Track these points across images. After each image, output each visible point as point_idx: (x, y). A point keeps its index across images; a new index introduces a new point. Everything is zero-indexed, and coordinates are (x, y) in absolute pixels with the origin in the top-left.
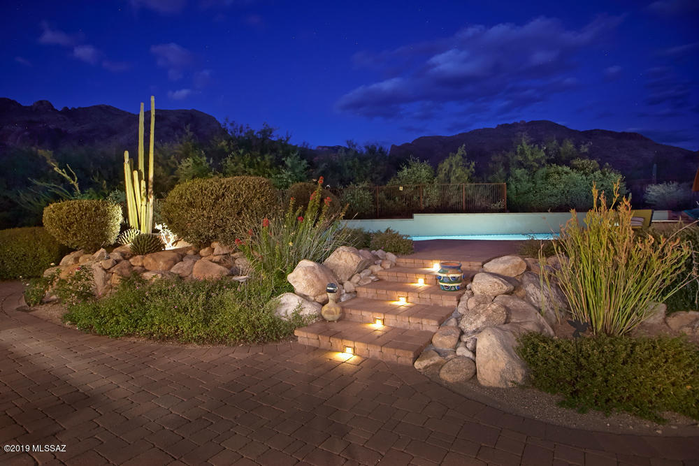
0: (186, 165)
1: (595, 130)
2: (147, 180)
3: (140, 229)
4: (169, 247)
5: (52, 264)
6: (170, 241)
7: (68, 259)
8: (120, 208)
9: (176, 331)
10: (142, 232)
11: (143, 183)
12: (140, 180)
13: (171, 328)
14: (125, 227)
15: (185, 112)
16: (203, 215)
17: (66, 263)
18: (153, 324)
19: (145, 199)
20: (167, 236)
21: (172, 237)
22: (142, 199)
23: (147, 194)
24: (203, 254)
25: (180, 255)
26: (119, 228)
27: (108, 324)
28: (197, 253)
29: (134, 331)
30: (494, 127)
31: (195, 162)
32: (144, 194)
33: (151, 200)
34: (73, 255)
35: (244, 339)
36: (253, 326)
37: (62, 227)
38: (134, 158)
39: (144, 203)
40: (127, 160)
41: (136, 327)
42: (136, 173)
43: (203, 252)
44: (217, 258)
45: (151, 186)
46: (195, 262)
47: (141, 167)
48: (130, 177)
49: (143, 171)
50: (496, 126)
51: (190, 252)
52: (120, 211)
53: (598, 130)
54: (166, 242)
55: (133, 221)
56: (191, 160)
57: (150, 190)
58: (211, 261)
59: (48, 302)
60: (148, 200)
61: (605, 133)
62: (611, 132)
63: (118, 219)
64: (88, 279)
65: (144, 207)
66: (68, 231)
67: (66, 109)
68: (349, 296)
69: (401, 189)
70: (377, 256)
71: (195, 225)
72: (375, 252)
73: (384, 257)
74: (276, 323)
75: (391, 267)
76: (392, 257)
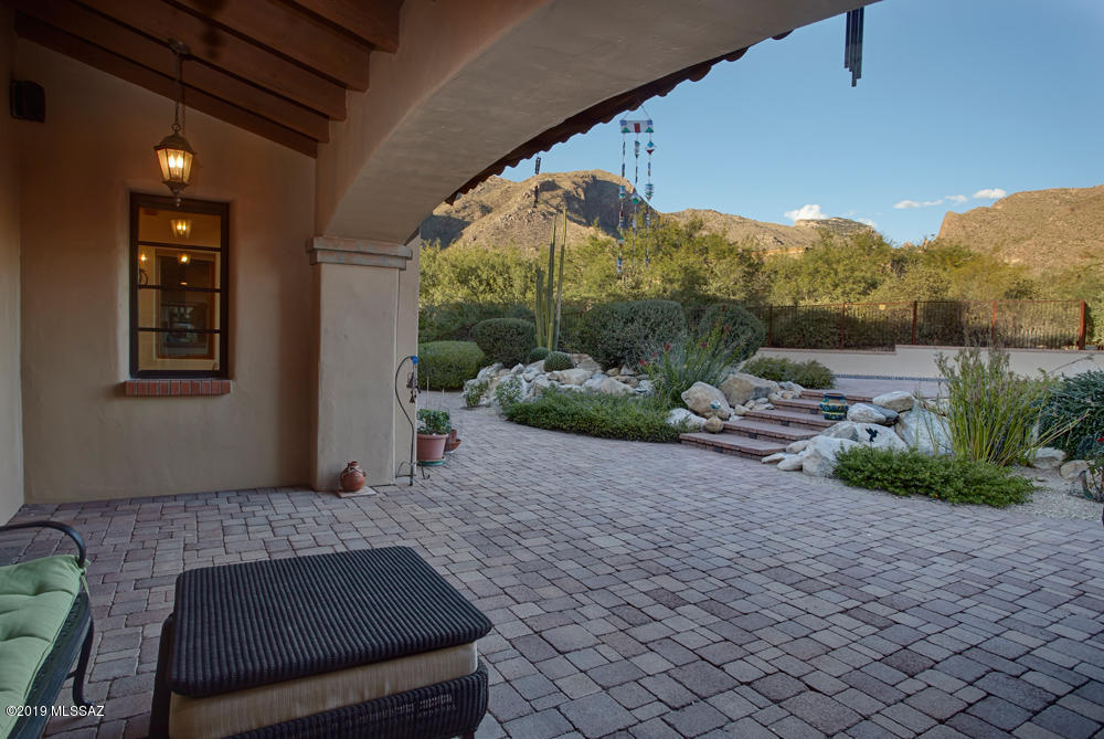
9: (590, 426)
13: (587, 423)
18: (573, 420)
24: (611, 374)
28: (605, 373)
35: (640, 436)
36: (648, 427)
41: (561, 422)
43: (611, 371)
44: (623, 378)
46: (602, 380)
55: (540, 339)
58: (618, 380)
68: (737, 418)
69: (882, 307)
70: (782, 388)
71: (605, 346)
72: (782, 383)
73: (790, 389)
74: (667, 428)
75: (793, 398)
76: (799, 389)
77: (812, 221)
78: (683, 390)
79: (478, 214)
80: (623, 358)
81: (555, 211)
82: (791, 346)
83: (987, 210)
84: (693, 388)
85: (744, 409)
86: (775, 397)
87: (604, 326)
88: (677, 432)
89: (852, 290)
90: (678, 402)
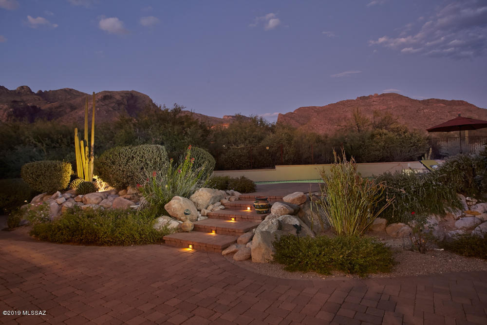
0: (119, 134)
1: (431, 99)
2: (90, 147)
3: (84, 179)
4: (102, 190)
5: (26, 201)
6: (102, 186)
7: (37, 198)
8: (70, 166)
9: (95, 238)
10: (86, 181)
11: (87, 149)
12: (85, 146)
13: (92, 236)
14: (74, 177)
15: (127, 93)
16: (120, 170)
17: (35, 201)
18: (82, 234)
19: (88, 160)
20: (101, 183)
21: (104, 184)
22: (86, 159)
23: (89, 156)
24: (121, 194)
25: (107, 195)
26: (69, 179)
27: (57, 235)
28: (117, 193)
29: (72, 239)
30: (355, 99)
31: (126, 131)
32: (87, 156)
33: (92, 160)
34: (40, 196)
35: (134, 241)
36: (140, 233)
37: (33, 178)
38: (81, 132)
39: (87, 161)
40: (76, 134)
41: (73, 236)
42: (82, 142)
43: (121, 192)
44: (129, 196)
45: (92, 150)
46: (114, 199)
47: (86, 138)
48: (78, 145)
49: (87, 140)
50: (356, 98)
51: (113, 193)
52: (71, 167)
53: (434, 99)
54: (100, 187)
55: (80, 174)
56: (123, 131)
57: (92, 153)
58: (125, 198)
59: (22, 225)
60: (90, 160)
61: (438, 101)
62: (443, 100)
63: (69, 173)
64: (47, 210)
65: (87, 164)
66: (37, 180)
67: (40, 91)
68: (203, 218)
69: (268, 148)
70: (228, 194)
71: (115, 176)
72: (228, 191)
73: (233, 195)
74: (153, 233)
75: (235, 200)
76: (237, 194)
77: (230, 116)
78: (166, 203)
79: (69, 110)
80: (128, 183)
81: (112, 109)
82: (228, 169)
83: (292, 113)
84: (172, 202)
85: (206, 211)
86: (225, 201)
87: (113, 163)
88: (163, 234)
89: (253, 141)
90: (162, 212)
